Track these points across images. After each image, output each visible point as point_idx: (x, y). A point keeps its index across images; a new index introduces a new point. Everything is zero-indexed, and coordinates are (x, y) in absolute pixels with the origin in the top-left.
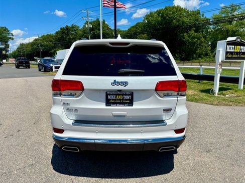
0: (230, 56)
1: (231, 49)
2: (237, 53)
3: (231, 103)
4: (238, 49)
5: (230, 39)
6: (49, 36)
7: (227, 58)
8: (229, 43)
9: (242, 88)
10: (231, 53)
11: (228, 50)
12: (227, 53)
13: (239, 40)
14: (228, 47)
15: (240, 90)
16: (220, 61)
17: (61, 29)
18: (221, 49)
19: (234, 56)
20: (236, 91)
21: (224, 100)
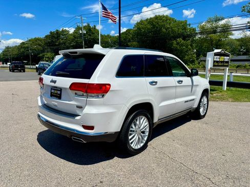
0: (217, 64)
1: (217, 58)
2: (222, 62)
3: (218, 100)
4: (222, 59)
5: (216, 51)
6: (37, 40)
7: (214, 66)
8: (216, 54)
9: (225, 89)
10: (217, 62)
11: (215, 60)
12: (214, 61)
13: (223, 52)
14: (215, 57)
15: (224, 91)
16: (209, 68)
17: (51, 32)
18: (210, 59)
19: (219, 64)
20: (221, 92)
21: (212, 97)
